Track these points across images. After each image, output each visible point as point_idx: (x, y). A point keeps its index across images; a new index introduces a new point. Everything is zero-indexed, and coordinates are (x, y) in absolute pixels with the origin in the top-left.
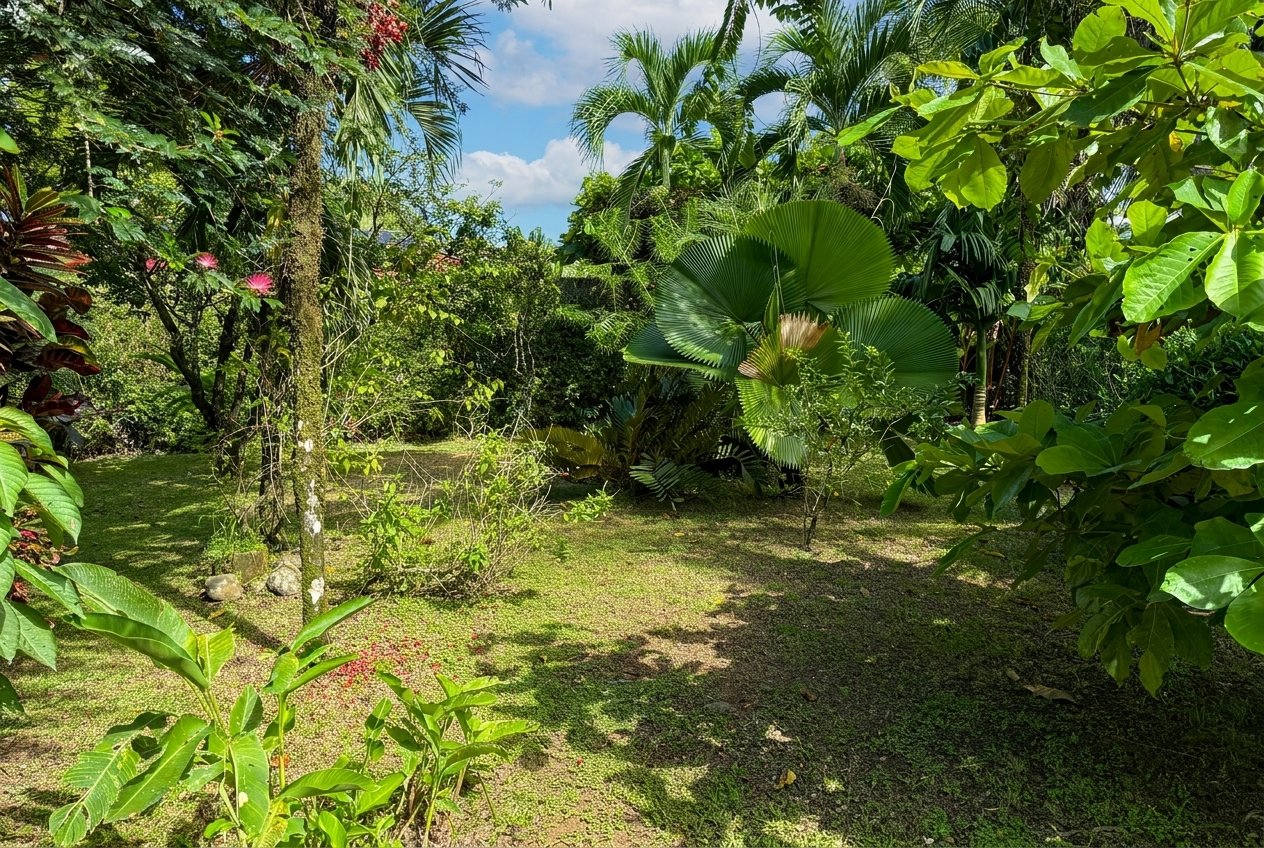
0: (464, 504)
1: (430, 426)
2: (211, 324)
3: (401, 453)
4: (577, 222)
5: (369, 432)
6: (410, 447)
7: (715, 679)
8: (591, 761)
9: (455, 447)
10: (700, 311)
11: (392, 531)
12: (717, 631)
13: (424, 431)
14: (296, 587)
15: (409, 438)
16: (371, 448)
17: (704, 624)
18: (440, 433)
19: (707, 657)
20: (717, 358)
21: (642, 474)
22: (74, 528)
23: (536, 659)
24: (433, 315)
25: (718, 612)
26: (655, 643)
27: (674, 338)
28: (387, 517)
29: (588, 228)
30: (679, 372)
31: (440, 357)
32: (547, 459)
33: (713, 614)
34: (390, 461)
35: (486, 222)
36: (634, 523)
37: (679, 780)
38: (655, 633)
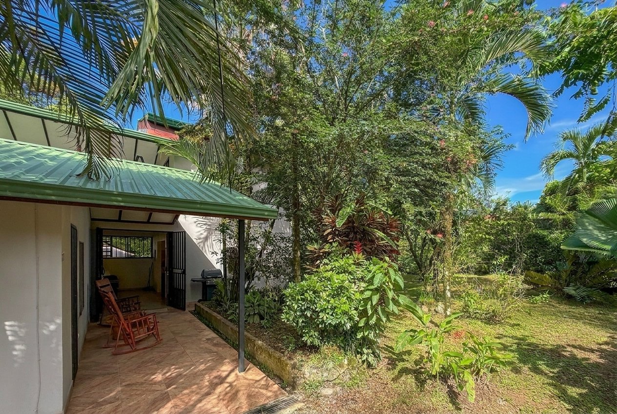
0: (494, 294)
1: (483, 270)
2: (420, 241)
3: (472, 278)
4: (544, 198)
5: (463, 271)
6: (476, 276)
7: (597, 365)
8: (538, 377)
9: (491, 277)
10: (599, 229)
11: (470, 299)
12: (601, 351)
13: (481, 271)
14: (443, 311)
15: (475, 274)
16: (464, 276)
17: (595, 347)
18: (486, 273)
19: (594, 358)
20: (608, 247)
21: (570, 290)
22: (402, 285)
23: (518, 344)
24: (484, 237)
25: (602, 344)
26: (569, 349)
27: (584, 240)
28: (468, 294)
29: (548, 201)
30: (590, 252)
31: (486, 249)
32: (525, 282)
33: (600, 344)
34: (470, 280)
35: (504, 204)
36: (563, 307)
37: (574, 391)
38: (569, 345)
